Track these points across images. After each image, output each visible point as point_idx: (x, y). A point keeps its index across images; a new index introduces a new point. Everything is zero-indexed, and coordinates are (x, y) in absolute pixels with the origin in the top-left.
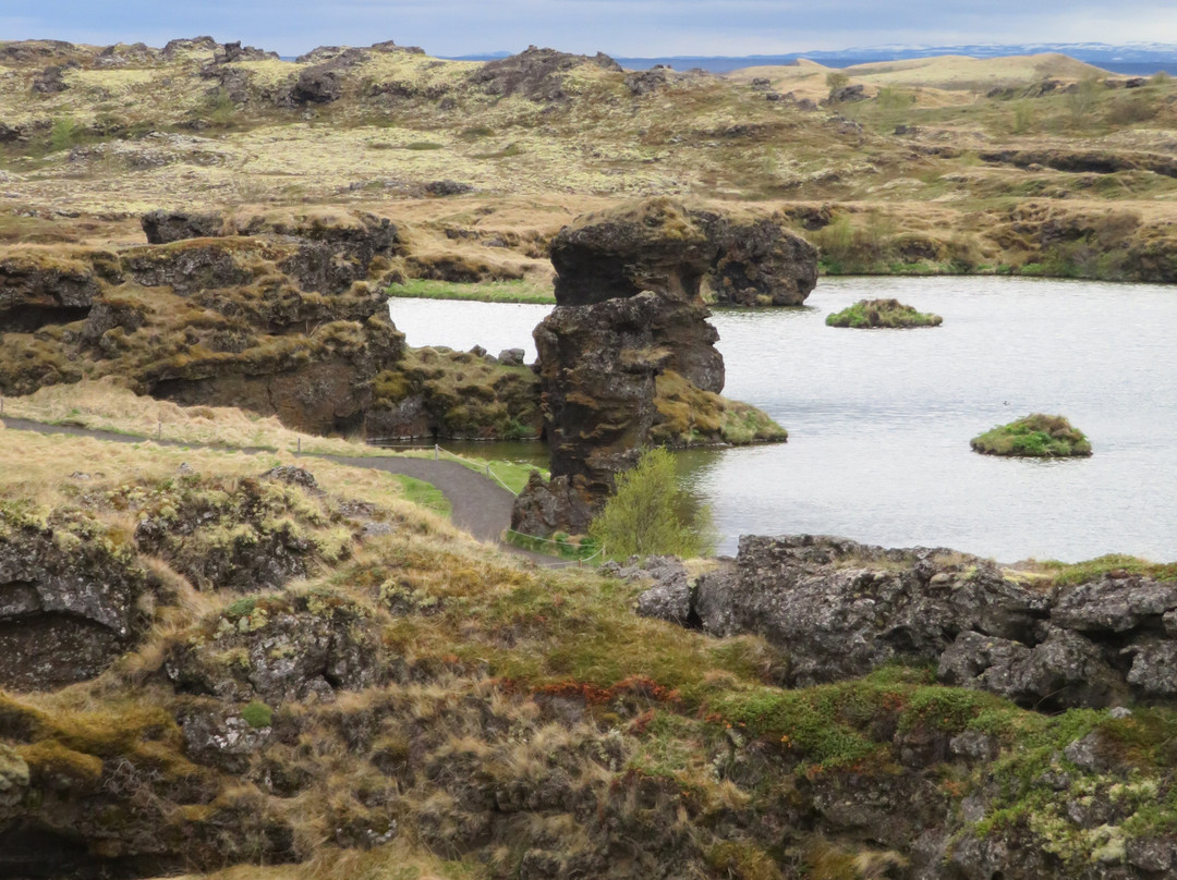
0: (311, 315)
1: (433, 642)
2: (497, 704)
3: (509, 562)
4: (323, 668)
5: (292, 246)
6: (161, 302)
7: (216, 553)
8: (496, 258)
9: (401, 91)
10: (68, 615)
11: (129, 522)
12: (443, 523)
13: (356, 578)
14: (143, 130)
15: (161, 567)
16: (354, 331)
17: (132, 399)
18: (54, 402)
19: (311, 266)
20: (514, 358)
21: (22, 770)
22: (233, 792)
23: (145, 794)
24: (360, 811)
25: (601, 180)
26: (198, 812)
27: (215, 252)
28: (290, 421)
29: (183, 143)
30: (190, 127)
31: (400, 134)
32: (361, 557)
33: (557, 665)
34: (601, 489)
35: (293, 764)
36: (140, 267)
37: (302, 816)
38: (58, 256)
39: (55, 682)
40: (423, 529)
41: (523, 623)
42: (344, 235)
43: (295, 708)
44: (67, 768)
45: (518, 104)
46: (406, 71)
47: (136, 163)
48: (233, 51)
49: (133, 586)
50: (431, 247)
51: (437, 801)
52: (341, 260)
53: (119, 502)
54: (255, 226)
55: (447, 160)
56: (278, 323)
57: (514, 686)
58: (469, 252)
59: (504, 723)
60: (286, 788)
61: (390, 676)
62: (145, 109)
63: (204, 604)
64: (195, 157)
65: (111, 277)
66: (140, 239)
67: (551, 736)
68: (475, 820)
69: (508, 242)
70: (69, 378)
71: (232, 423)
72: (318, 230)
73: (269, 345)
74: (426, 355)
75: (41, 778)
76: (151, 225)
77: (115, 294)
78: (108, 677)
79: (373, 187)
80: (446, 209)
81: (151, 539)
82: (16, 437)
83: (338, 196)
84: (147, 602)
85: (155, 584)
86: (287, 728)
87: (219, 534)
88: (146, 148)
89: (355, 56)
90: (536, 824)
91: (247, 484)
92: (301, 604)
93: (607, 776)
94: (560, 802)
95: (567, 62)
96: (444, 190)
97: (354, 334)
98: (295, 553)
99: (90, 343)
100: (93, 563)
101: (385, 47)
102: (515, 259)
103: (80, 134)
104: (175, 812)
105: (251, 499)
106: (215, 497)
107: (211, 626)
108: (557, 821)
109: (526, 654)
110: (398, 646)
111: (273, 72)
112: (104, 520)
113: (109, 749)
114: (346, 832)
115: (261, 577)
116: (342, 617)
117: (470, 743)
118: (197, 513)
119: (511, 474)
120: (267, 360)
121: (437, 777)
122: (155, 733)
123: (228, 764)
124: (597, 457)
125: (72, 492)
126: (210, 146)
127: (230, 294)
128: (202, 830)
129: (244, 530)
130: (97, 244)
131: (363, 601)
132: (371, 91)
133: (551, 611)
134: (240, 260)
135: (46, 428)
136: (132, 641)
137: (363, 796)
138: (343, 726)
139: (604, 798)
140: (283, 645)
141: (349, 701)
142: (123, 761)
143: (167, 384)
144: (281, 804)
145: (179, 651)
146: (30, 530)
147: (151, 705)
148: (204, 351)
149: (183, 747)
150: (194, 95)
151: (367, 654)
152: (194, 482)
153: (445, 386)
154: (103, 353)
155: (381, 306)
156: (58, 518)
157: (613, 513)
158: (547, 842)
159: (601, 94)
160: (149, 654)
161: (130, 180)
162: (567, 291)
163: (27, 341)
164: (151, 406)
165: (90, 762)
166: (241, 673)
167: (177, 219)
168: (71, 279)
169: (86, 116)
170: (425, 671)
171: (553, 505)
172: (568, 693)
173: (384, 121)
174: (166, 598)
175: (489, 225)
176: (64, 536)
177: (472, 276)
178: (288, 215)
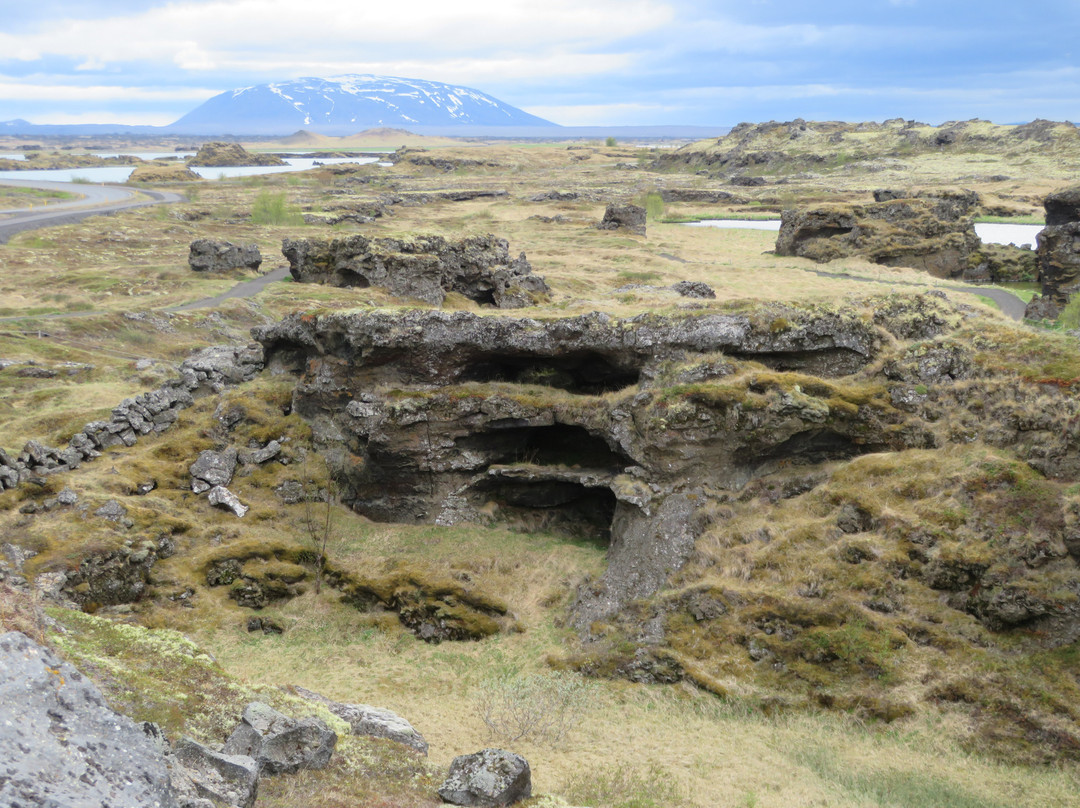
0: (942, 230)
1: (995, 362)
2: (1021, 387)
3: (1028, 330)
4: (949, 371)
5: (935, 202)
6: (881, 226)
7: (906, 325)
8: (1020, 207)
9: (981, 139)
10: (845, 348)
11: (870, 312)
12: (1000, 314)
13: (964, 335)
14: (874, 157)
15: (883, 330)
16: (960, 237)
17: (868, 264)
18: (837, 266)
19: (943, 210)
20: (1027, 247)
21: (827, 409)
22: (910, 420)
23: (874, 419)
24: (963, 429)
25: (1066, 173)
26: (896, 427)
27: (903, 205)
28: (933, 273)
29: (890, 161)
30: (893, 155)
31: (980, 156)
32: (965, 327)
33: (1047, 371)
34: (1063, 301)
35: (934, 408)
36: (873, 212)
37: (938, 429)
38: (840, 208)
39: (840, 375)
40: (991, 316)
41: (1033, 354)
42: (957, 198)
43: (937, 387)
44: (844, 409)
45: (1031, 143)
46: (983, 130)
47: (871, 170)
48: (911, 124)
49: (871, 338)
50: (992, 202)
51: (995, 425)
52: (956, 208)
53: (866, 304)
54: (920, 194)
55: (1000, 167)
56: (929, 234)
57: (1029, 380)
58: (1008, 204)
59: (1023, 394)
60: (932, 419)
61: (976, 374)
62: (875, 148)
63: (900, 345)
64: (895, 167)
65: (860, 215)
66: (872, 200)
67: (1044, 400)
68: (1011, 434)
69: (1025, 200)
70: (843, 256)
71: (909, 274)
72: (946, 196)
73: (925, 243)
74: (990, 246)
75: (833, 413)
76: (876, 195)
77: (862, 222)
78: (860, 373)
79: (969, 178)
80: (999, 187)
81: (879, 319)
82: (823, 279)
83: (954, 182)
84: (877, 344)
85: (880, 337)
86: (933, 396)
87: (907, 317)
88: (875, 164)
89: (962, 124)
90: (1036, 436)
91: (918, 297)
92: (940, 345)
93: (1067, 416)
94: (1047, 427)
95: (1052, 125)
96: (999, 179)
97: (960, 238)
98: (937, 324)
99: (852, 242)
100: (855, 328)
101: (975, 121)
102: (1028, 207)
103: (848, 159)
104: (886, 427)
105: (920, 303)
106: (905, 302)
107: (903, 354)
108: (1045, 435)
109: (1034, 367)
110: (980, 363)
111: (928, 132)
112: (861, 311)
113: (861, 402)
114: (957, 437)
115: (924, 334)
116: (956, 351)
117: (1010, 402)
118: (899, 308)
119: (1026, 295)
120: (924, 249)
121: (995, 415)
122: (879, 396)
123: (908, 408)
124: (1062, 288)
125: (848, 300)
126: (901, 162)
127: (909, 222)
128: (898, 434)
129: (917, 315)
130: (854, 202)
131: (965, 344)
132: (969, 139)
133: (1045, 349)
134: (914, 208)
135: (834, 276)
136: (870, 359)
137: (964, 423)
138: (957, 395)
139: (1066, 426)
140: (932, 362)
141: (959, 384)
142: (866, 407)
143: (883, 258)
144: (929, 425)
145: (890, 364)
146: (831, 315)
147: (879, 384)
148: (898, 245)
149: (891, 401)
150: (895, 142)
151: (966, 366)
152: (897, 296)
153: (997, 259)
154: (857, 246)
155: (971, 226)
156: (842, 310)
157: (1068, 311)
158: (1041, 443)
159: (1067, 138)
160: (877, 364)
161: (868, 177)
162: (1051, 219)
163: (826, 241)
164: (876, 267)
165: (854, 407)
166: (915, 373)
167: (887, 192)
168: (844, 217)
169: (851, 151)
170: (991, 373)
171: (1042, 307)
172: (1051, 383)
173: (974, 151)
174: (884, 342)
175: (1018, 193)
176: (844, 317)
177: (1010, 214)
178: (934, 190)
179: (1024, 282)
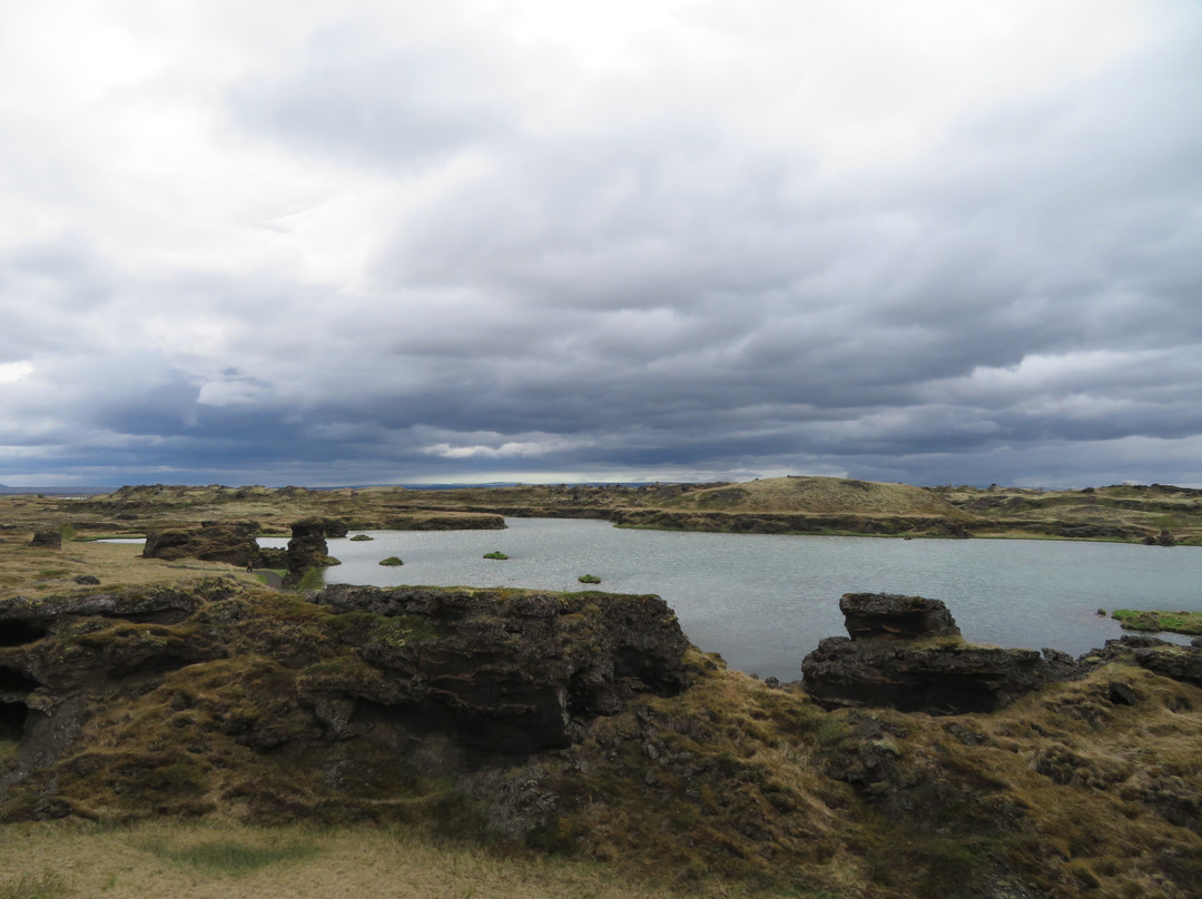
0: (238, 542)
1: (261, 609)
2: (274, 622)
3: (277, 592)
4: (236, 616)
5: (234, 527)
6: (205, 540)
7: (212, 593)
8: (280, 529)
9: (260, 495)
10: (177, 609)
11: (192, 588)
12: (264, 585)
13: (243, 597)
14: (202, 504)
15: (199, 597)
17: (197, 561)
18: (180, 562)
19: (239, 531)
20: (283, 549)
21: (166, 643)
22: (214, 644)
23: (194, 646)
24: (243, 646)
25: (303, 512)
26: (206, 649)
27: (217, 529)
28: (233, 564)
29: (211, 506)
30: (212, 503)
31: (259, 504)
32: (245, 592)
33: (288, 613)
34: (301, 575)
35: (228, 636)
36: (200, 533)
37: (230, 648)
38: (181, 531)
39: (174, 623)
40: (259, 586)
41: (280, 605)
42: (246, 525)
43: (229, 625)
44: (175, 641)
45: (285, 497)
46: (261, 491)
47: (200, 511)
48: (223, 487)
49: (193, 601)
50: (266, 527)
51: (261, 643)
52: (245, 530)
53: (190, 583)
54: (227, 523)
55: (269, 509)
56: (231, 544)
57: (278, 618)
58: (274, 528)
59: (276, 626)
60: (227, 642)
61: (250, 617)
62: (203, 499)
63: (208, 604)
64: (214, 509)
65: (193, 535)
66: (201, 527)
67: (284, 628)
68: (269, 646)
69: (283, 525)
70: (183, 557)
71: (220, 565)
72: (240, 524)
73: (229, 548)
74: (264, 549)
75: (169, 644)
76: (203, 524)
77: (194, 539)
78: (186, 621)
79: (253, 515)
80: (269, 519)
81: (197, 591)
82: (171, 570)
83: (246, 517)
84: (196, 605)
85: (197, 601)
86: (227, 630)
87: (212, 589)
88: (203, 508)
89: (250, 488)
90: (283, 647)
91: (219, 578)
92: (231, 603)
93: (298, 635)
94: (287, 641)
95: (297, 488)
96: (269, 515)
97: (248, 545)
98: (230, 592)
99: (188, 549)
100: (183, 597)
101: (257, 486)
102: (284, 529)
103: (188, 505)
104: (201, 649)
105: (220, 581)
106: (212, 581)
107: (210, 608)
108: (287, 646)
109: (281, 611)
110: (252, 611)
111: (231, 491)
112: (187, 587)
113: (185, 637)
114: (240, 651)
115: (222, 598)
116: (240, 605)
117: (268, 630)
118: (208, 585)
119: (282, 572)
120: (228, 552)
121: (261, 638)
122: (197, 632)
123: (214, 638)
124: (300, 569)
125: (179, 582)
126: (217, 507)
127: (219, 538)
128: (207, 652)
129: (218, 588)
130: (191, 528)
131: (245, 602)
132: (253, 495)
133: (287, 602)
134: (223, 530)
135: (177, 568)
136: (192, 613)
137: (244, 643)
138: (241, 629)
139: (297, 640)
140: (227, 612)
141: (241, 623)
142: (190, 639)
143: (206, 557)
144: (226, 646)
145: (203, 615)
146: (169, 590)
147: (195, 627)
148: (214, 550)
149: (203, 635)
150: (214, 496)
151: (245, 613)
152: (207, 578)
153: (268, 555)
154: (191, 551)
155: (254, 540)
156: (175, 587)
157: (303, 580)
158: (285, 650)
159: (303, 495)
160: (196, 615)
161: (199, 514)
162: (294, 536)
163: (173, 549)
164: (202, 562)
165: (182, 640)
166: (217, 618)
167: (209, 522)
168: (184, 536)
169: (189, 501)
170: (258, 616)
171: (291, 580)
172: (291, 619)
173: (256, 501)
174: (200, 603)
175: (278, 522)
176: (177, 591)
177: (275, 532)
178: (234, 521)
179: (280, 566)
